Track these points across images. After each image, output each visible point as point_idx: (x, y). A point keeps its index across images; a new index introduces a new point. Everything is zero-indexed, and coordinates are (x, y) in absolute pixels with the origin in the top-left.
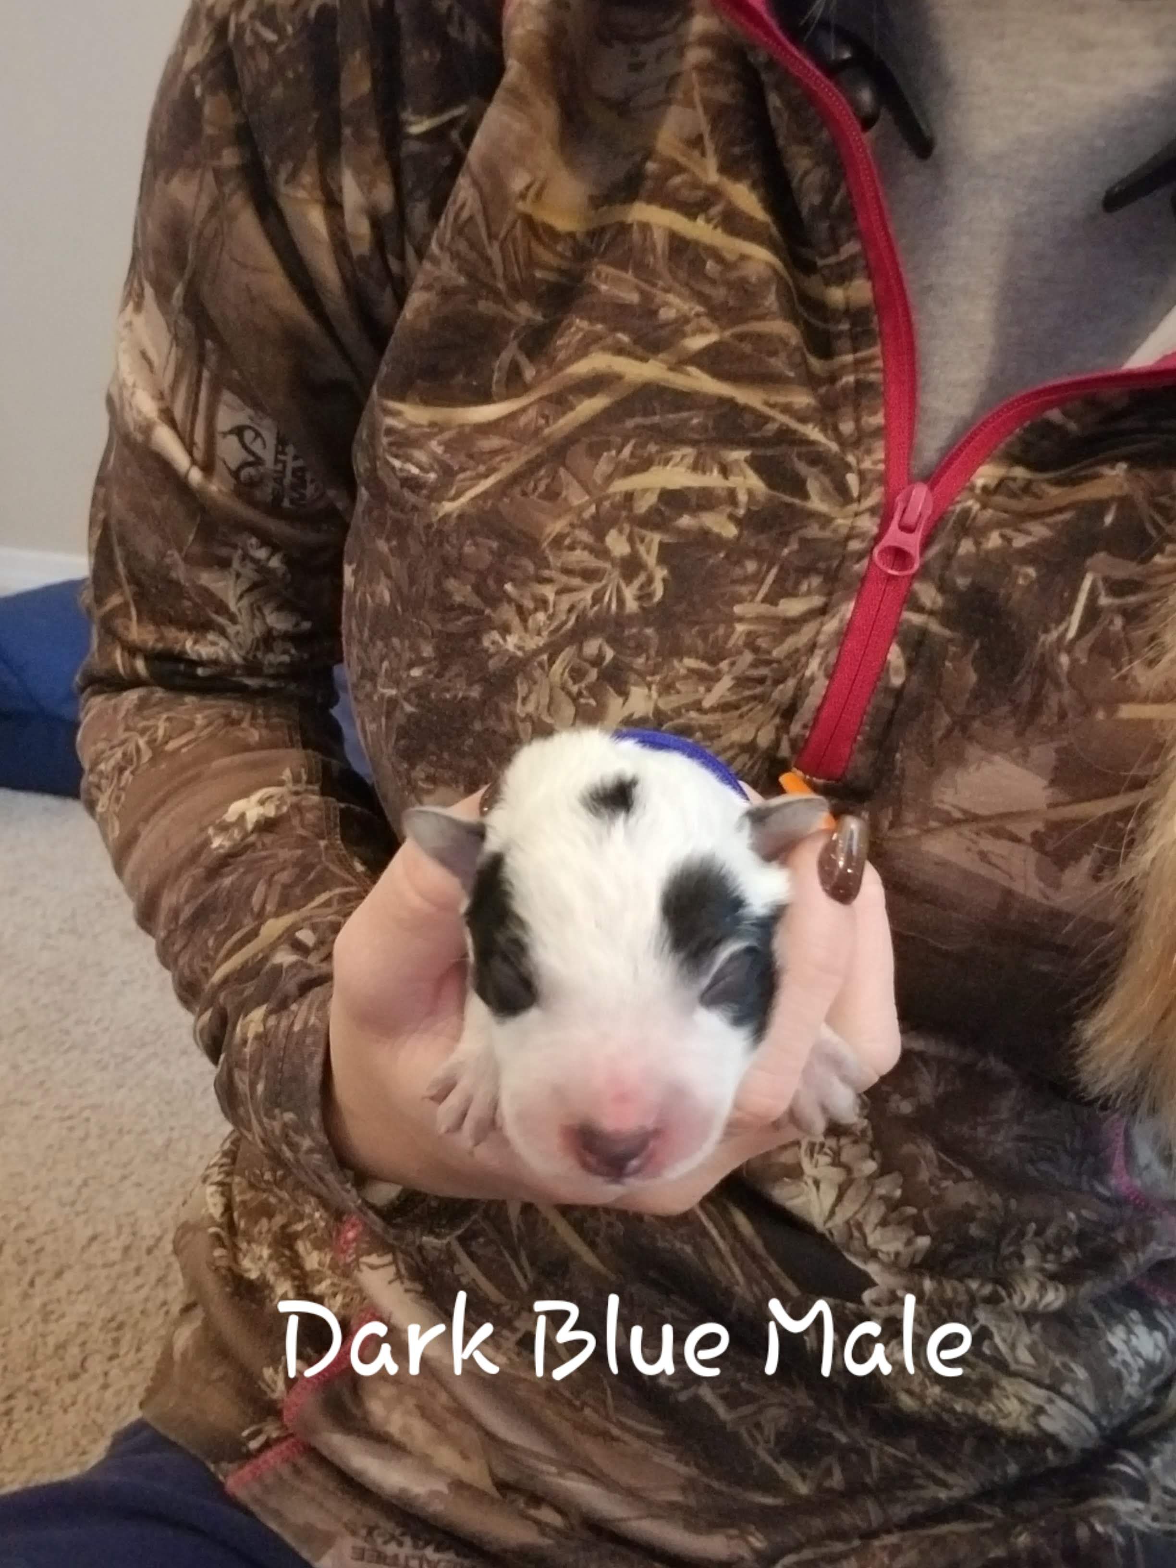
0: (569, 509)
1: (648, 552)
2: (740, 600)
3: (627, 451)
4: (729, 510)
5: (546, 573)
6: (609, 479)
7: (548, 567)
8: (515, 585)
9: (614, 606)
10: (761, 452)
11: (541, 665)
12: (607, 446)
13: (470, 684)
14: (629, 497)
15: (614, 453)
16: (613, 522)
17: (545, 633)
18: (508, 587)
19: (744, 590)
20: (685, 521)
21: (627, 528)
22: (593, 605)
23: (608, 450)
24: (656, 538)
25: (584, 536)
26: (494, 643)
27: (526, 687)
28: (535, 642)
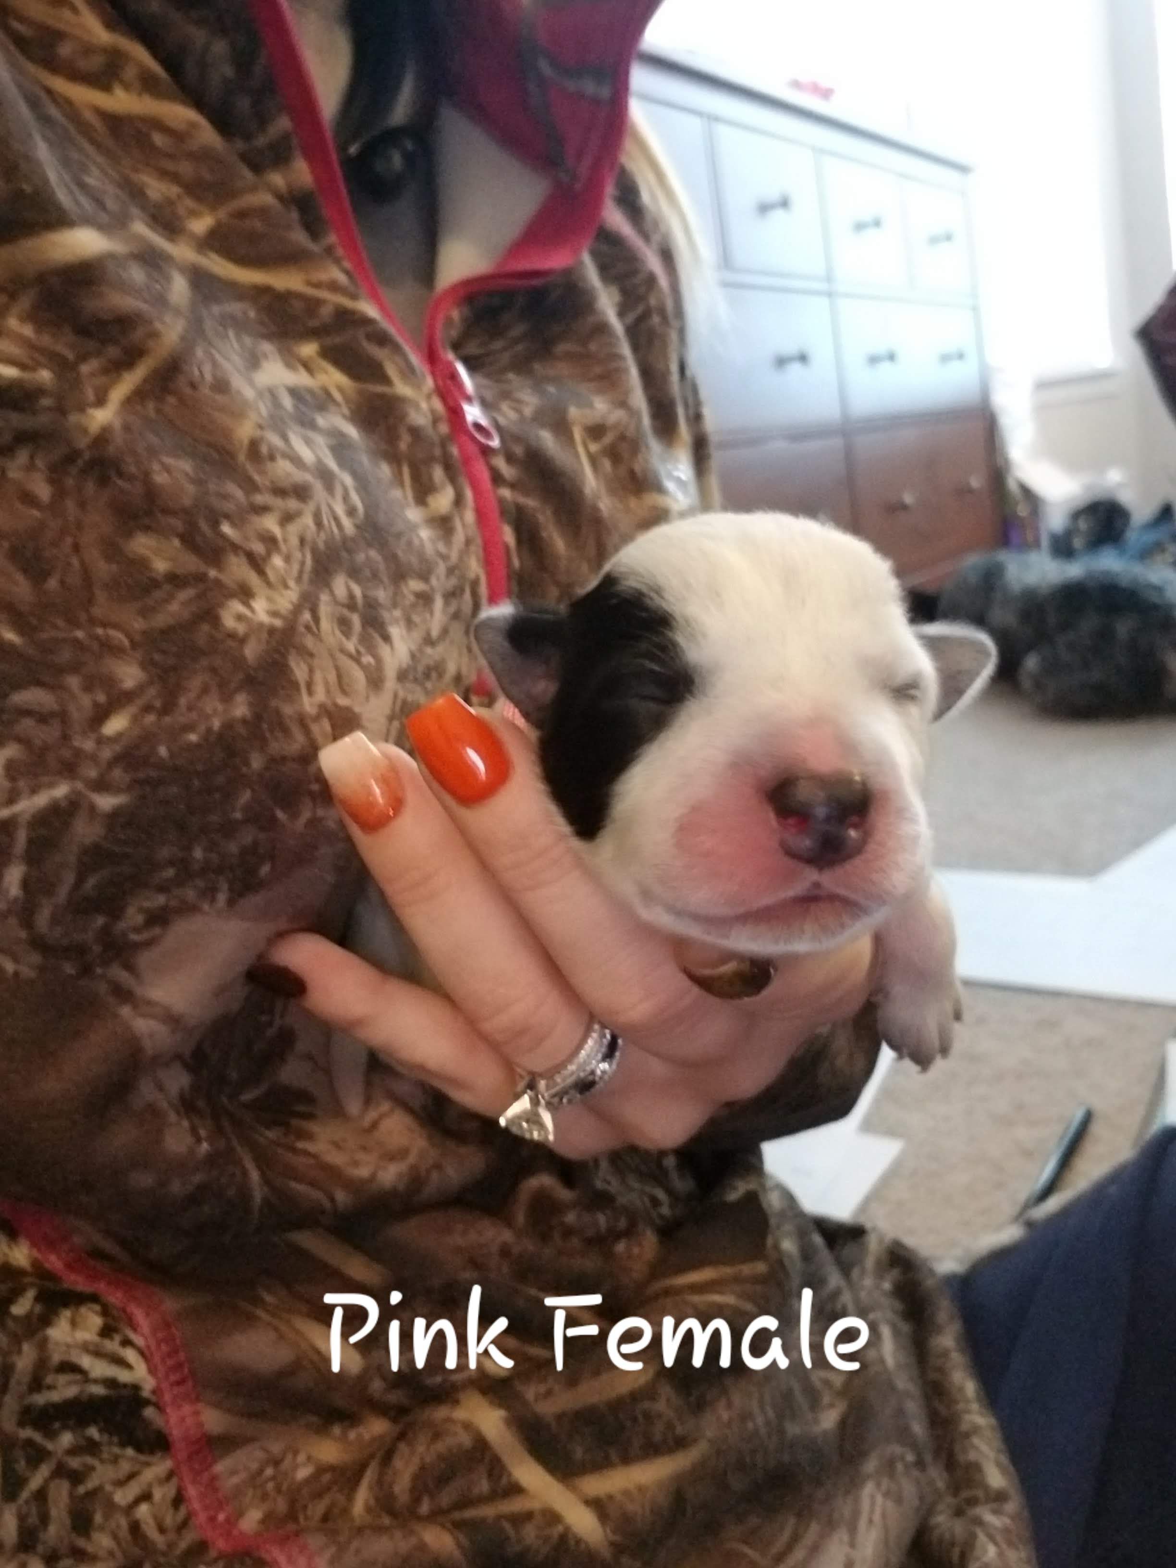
2: (403, 505)
5: (259, 499)
7: (257, 489)
9: (335, 529)
11: (308, 630)
17: (293, 584)
18: (226, 528)
22: (318, 532)
25: (275, 440)
26: (240, 618)
27: (304, 667)
28: (287, 599)
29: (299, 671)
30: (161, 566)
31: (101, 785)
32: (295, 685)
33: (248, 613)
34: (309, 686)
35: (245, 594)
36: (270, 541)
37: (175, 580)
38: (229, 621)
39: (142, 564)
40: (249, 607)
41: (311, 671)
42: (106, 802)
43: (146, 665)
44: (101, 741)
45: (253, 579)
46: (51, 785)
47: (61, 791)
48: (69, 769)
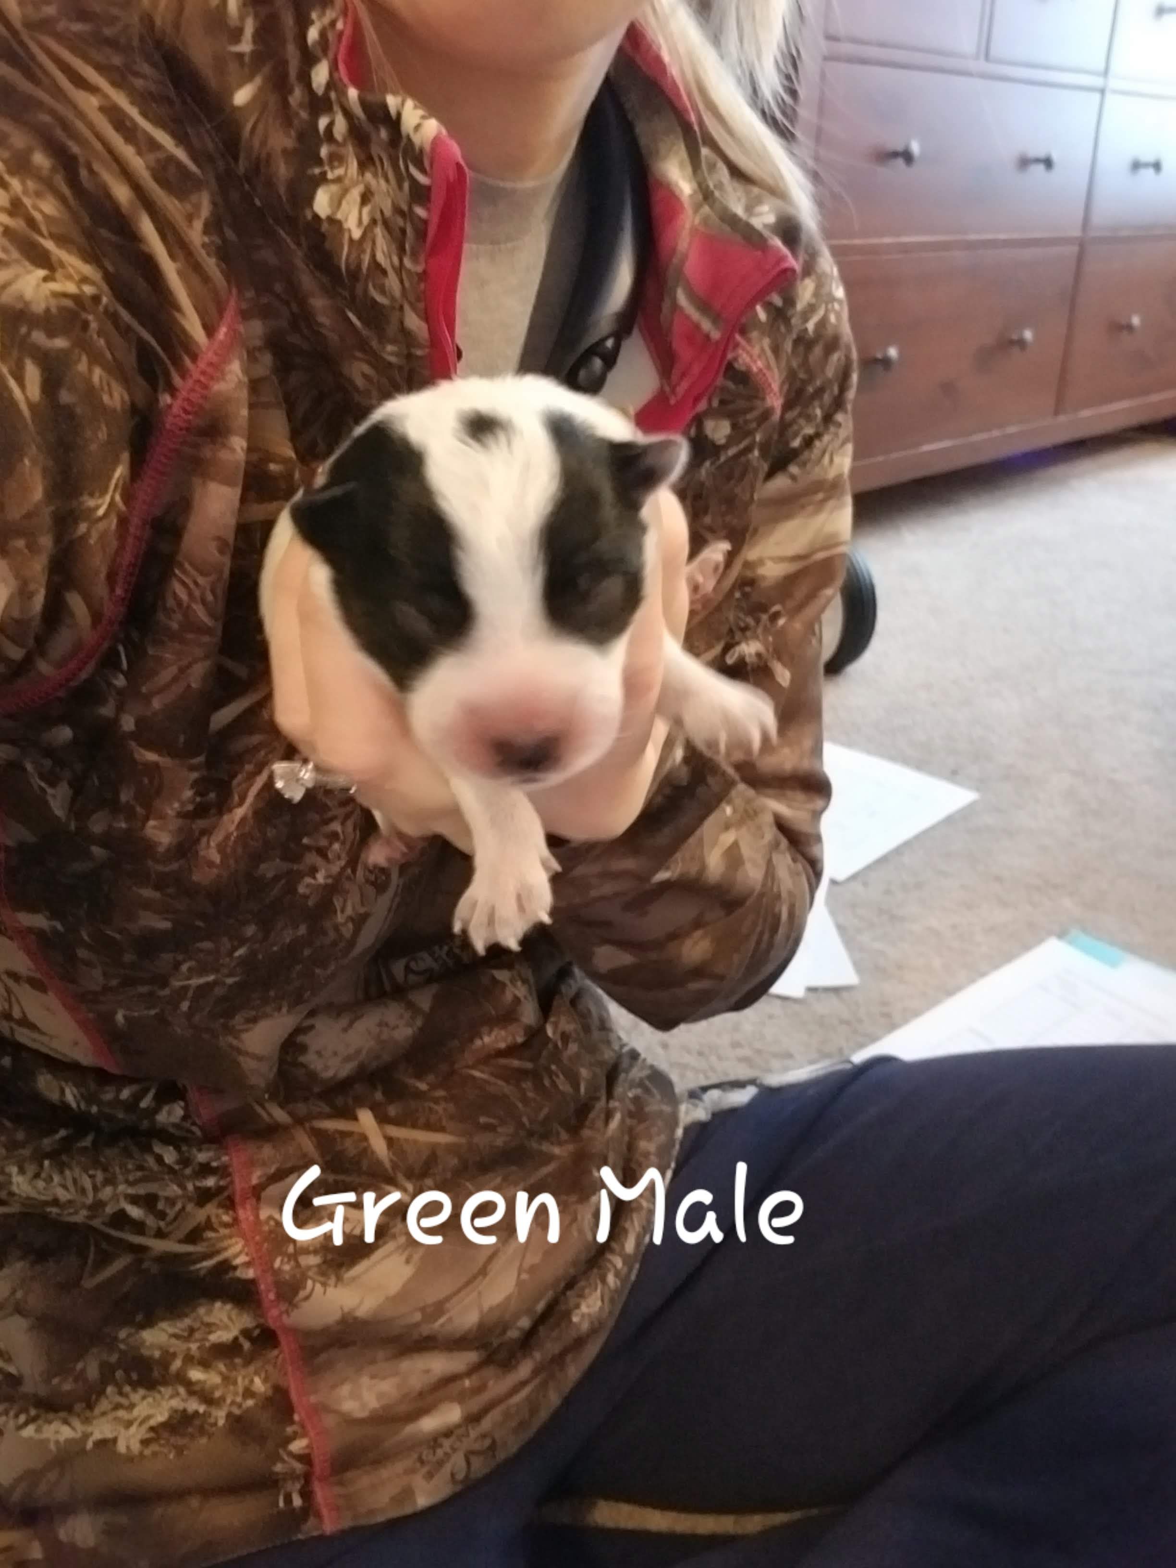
5: (330, 814)
8: (309, 837)
11: (348, 878)
17: (344, 855)
18: (305, 841)
26: (308, 886)
27: (341, 899)
28: (335, 868)
29: (337, 903)
30: (270, 875)
31: (230, 975)
33: (313, 882)
34: (343, 910)
35: (313, 871)
36: (334, 836)
37: (276, 878)
38: (301, 890)
40: (315, 879)
41: (345, 901)
42: (230, 981)
43: (259, 923)
44: (233, 959)
45: (318, 861)
46: (207, 975)
47: (211, 978)
48: (217, 971)
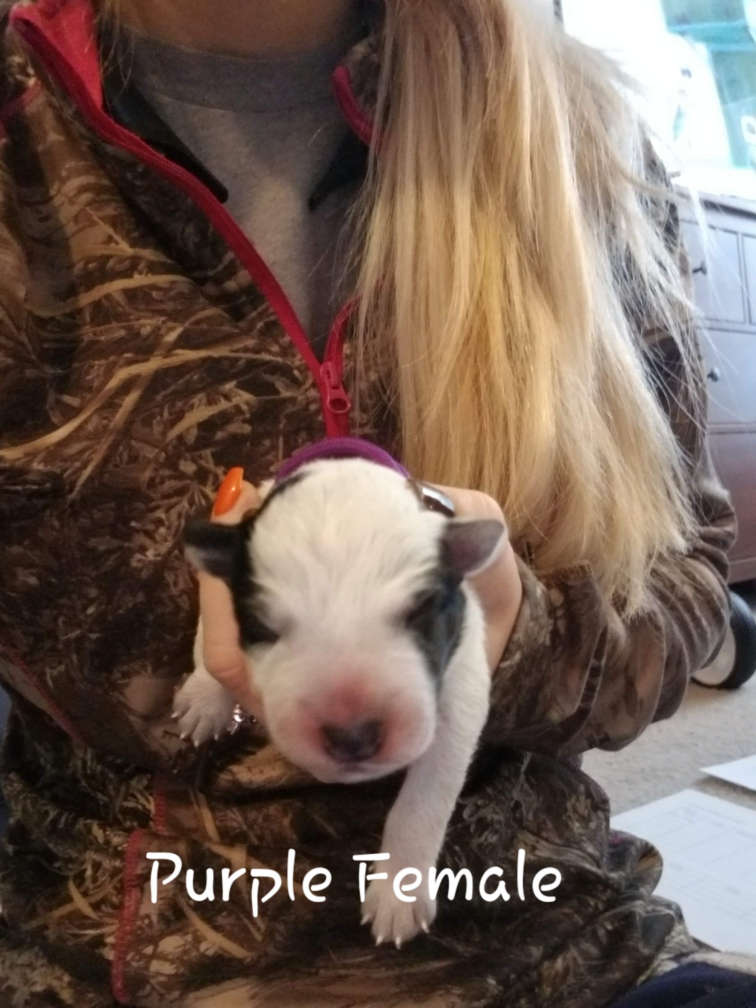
0: (149, 461)
1: (207, 462)
2: (271, 463)
3: (166, 414)
4: (241, 417)
6: (164, 434)
7: (153, 500)
8: (137, 521)
9: (203, 502)
10: (242, 379)
12: (153, 416)
13: (134, 596)
14: (180, 438)
15: (159, 418)
16: (179, 456)
18: (133, 524)
19: (270, 457)
20: (219, 435)
21: (188, 455)
22: (191, 507)
23: (155, 418)
24: (208, 452)
25: (166, 472)
32: (168, 585)
33: (144, 558)
34: (176, 584)
39: (94, 550)
40: (145, 556)
43: (99, 587)
44: (87, 616)
